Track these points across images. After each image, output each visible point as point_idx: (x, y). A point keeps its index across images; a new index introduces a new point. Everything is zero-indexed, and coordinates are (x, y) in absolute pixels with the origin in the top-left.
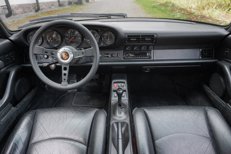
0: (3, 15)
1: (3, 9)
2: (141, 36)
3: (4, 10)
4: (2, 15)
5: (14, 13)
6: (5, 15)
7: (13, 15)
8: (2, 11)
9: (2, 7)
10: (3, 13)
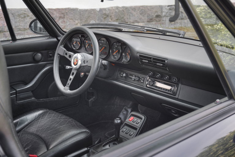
0: (167, 18)
1: (170, 9)
2: (152, 59)
3: (170, 11)
4: (165, 17)
5: (182, 16)
6: (169, 18)
7: (179, 19)
8: (168, 12)
9: (169, 7)
10: (168, 15)
